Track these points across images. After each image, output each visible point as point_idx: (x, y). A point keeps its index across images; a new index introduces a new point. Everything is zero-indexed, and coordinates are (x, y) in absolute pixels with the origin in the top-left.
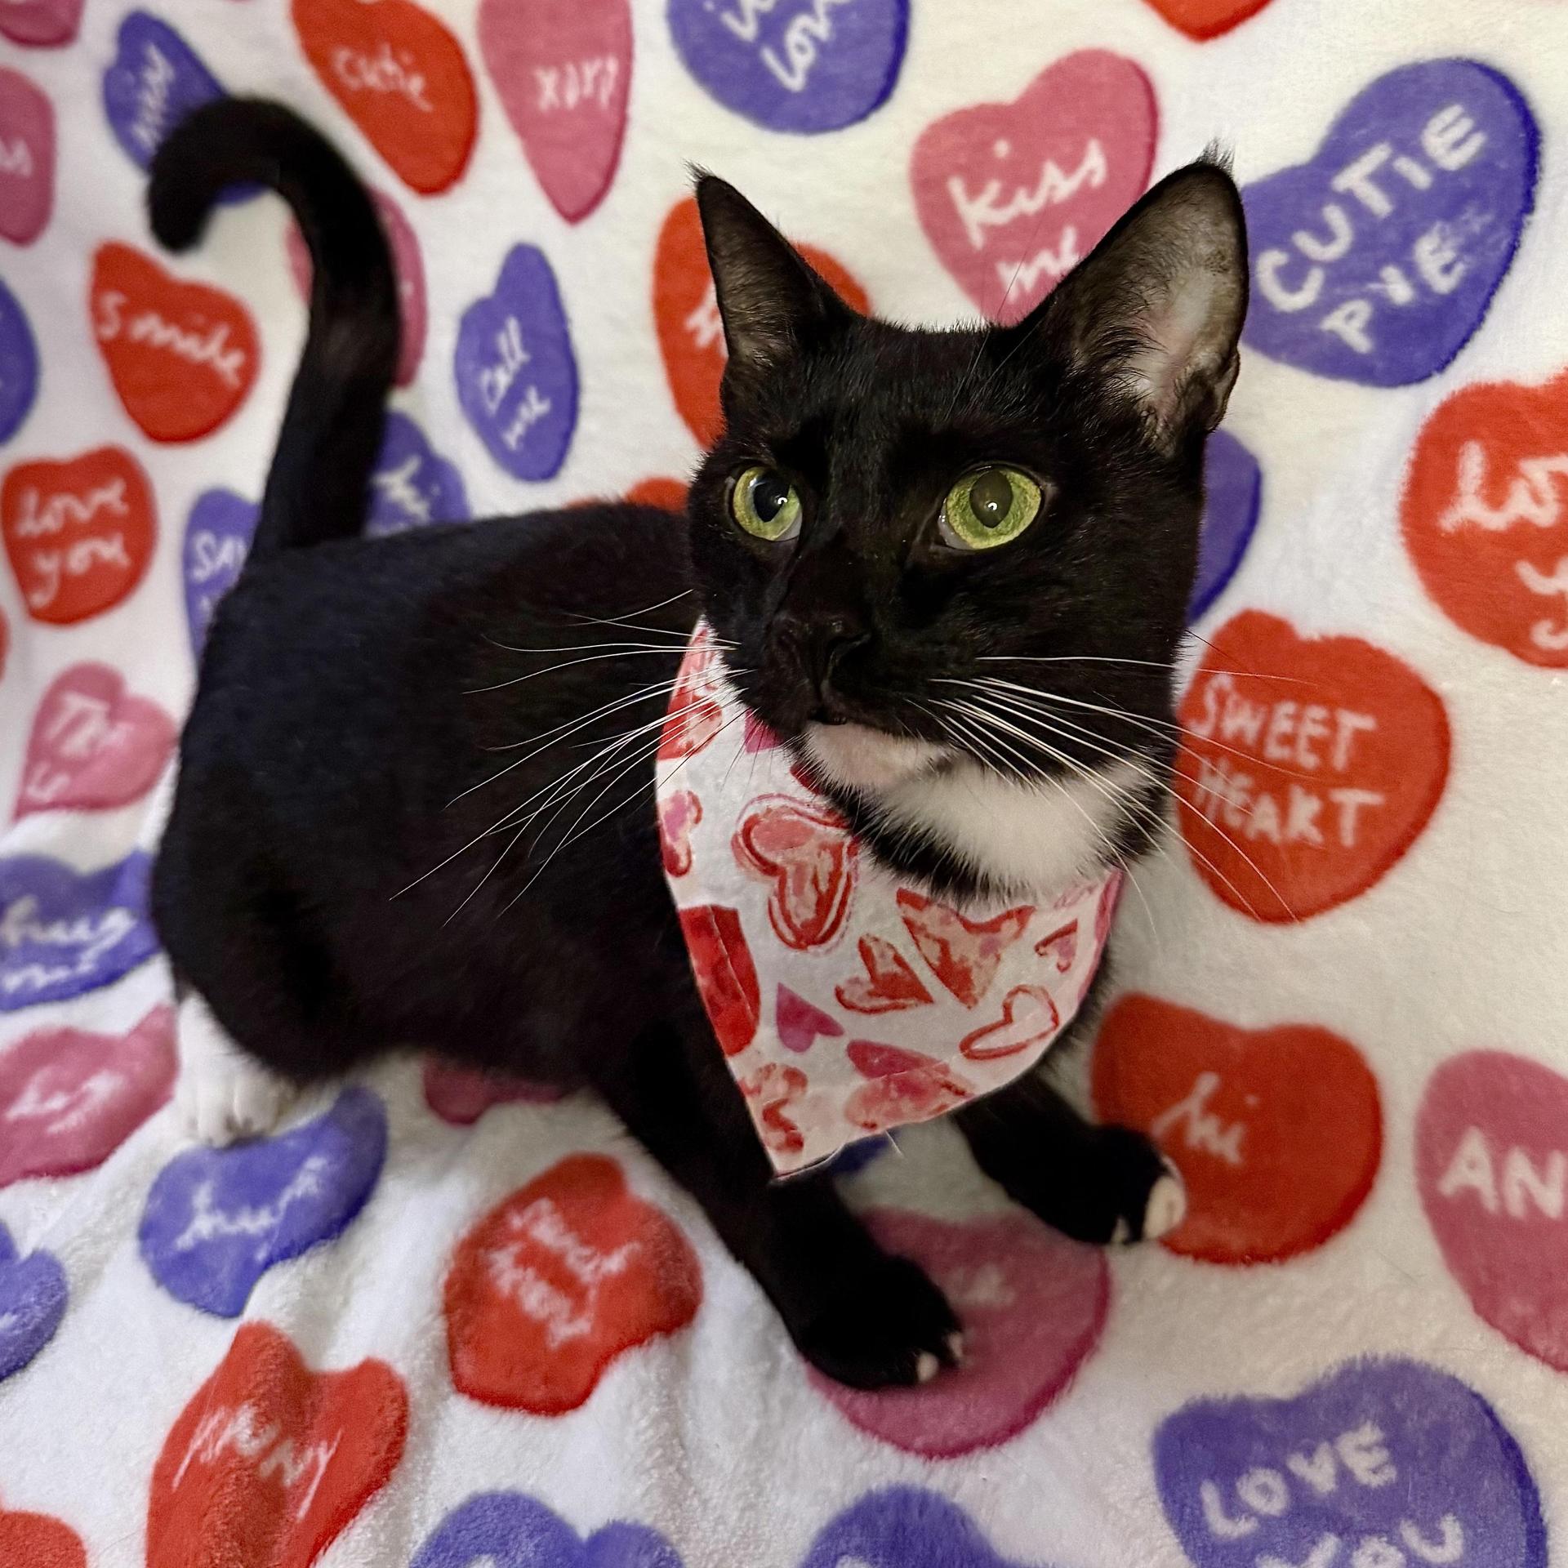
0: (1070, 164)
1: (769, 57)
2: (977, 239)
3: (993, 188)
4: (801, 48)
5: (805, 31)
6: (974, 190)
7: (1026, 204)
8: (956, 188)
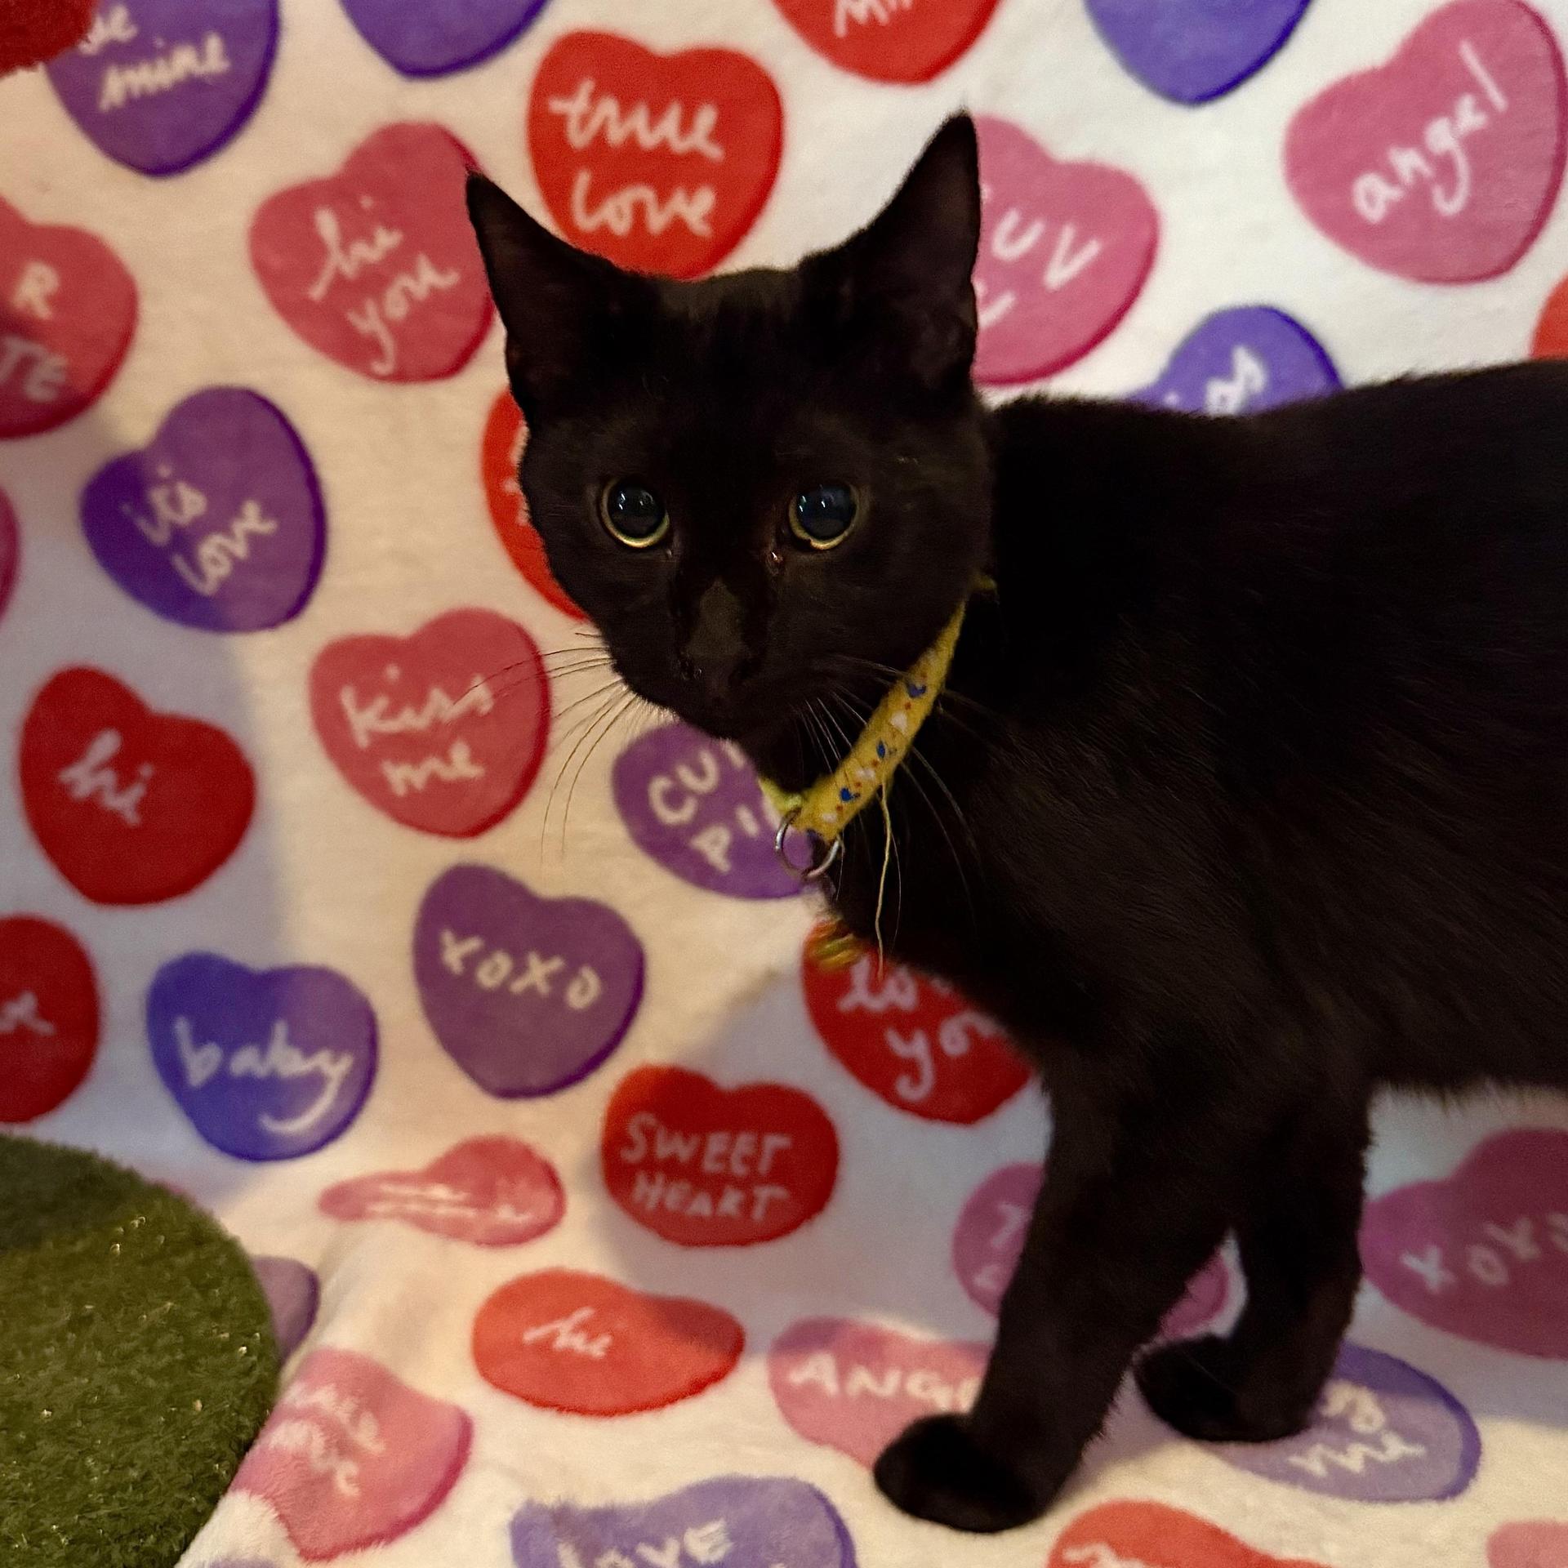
0: (456, 694)
1: (179, 563)
2: (363, 741)
3: (382, 703)
4: (215, 561)
5: (221, 548)
6: (363, 702)
7: (410, 720)
8: (347, 698)
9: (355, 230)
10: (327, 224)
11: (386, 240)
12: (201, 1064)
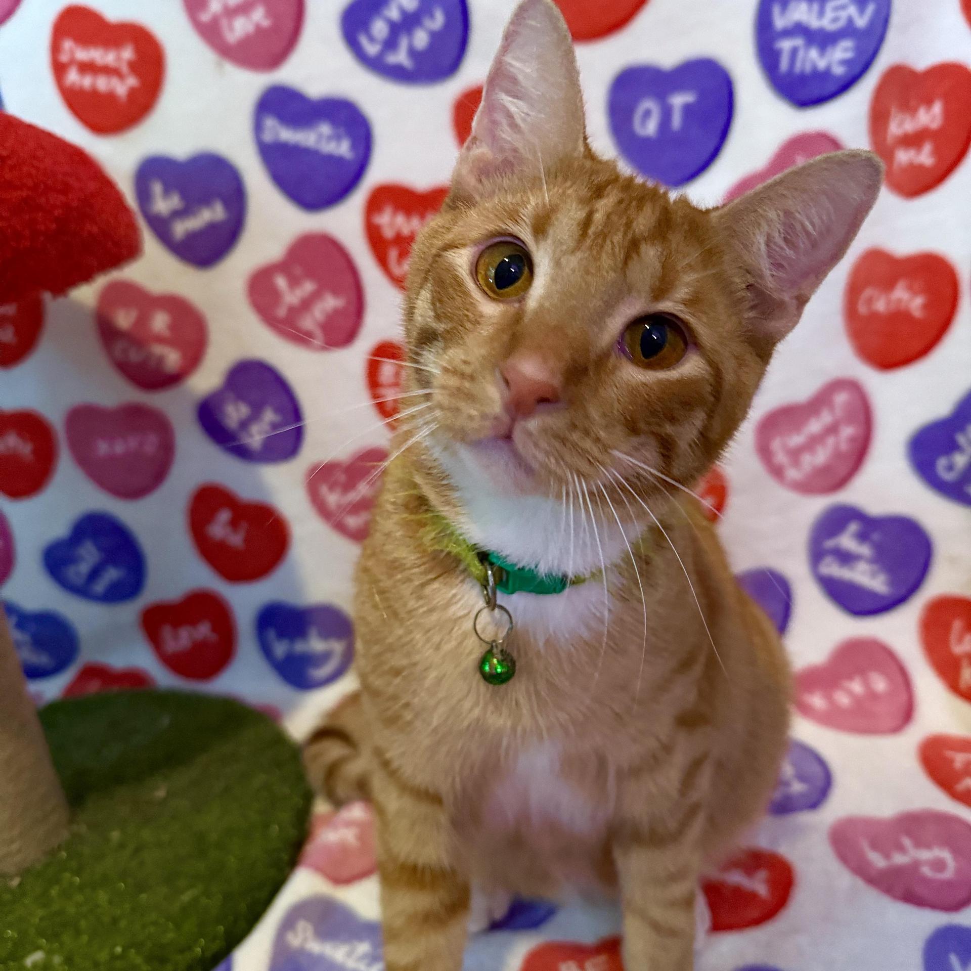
9: (294, 282)
10: (281, 282)
11: (308, 287)
12: (280, 649)
